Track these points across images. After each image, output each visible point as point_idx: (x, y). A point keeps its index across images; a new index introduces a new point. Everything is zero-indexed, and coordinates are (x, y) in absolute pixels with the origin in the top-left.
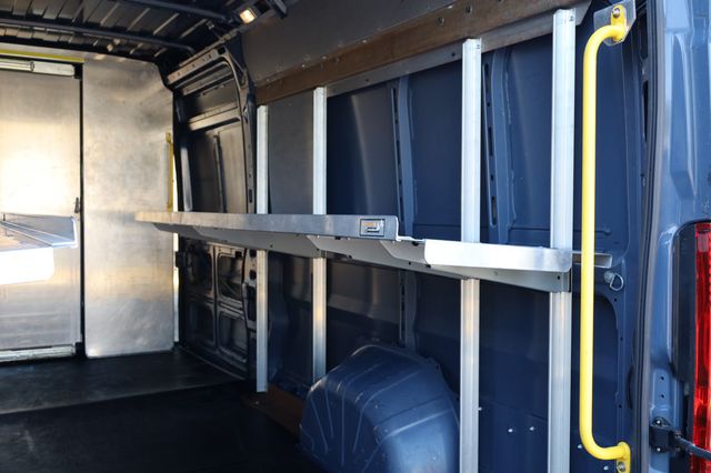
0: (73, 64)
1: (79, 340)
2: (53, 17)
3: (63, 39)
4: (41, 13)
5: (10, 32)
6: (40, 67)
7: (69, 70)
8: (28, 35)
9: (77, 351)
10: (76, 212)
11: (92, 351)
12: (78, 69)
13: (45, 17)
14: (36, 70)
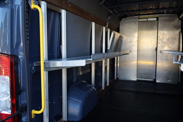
0: (156, 18)
1: (155, 78)
2: (155, 8)
3: (154, 12)
4: (152, 8)
5: (143, 13)
6: (149, 19)
7: (155, 19)
8: (146, 13)
9: (154, 80)
10: (156, 50)
11: (157, 81)
12: (158, 19)
13: (153, 8)
14: (148, 20)
